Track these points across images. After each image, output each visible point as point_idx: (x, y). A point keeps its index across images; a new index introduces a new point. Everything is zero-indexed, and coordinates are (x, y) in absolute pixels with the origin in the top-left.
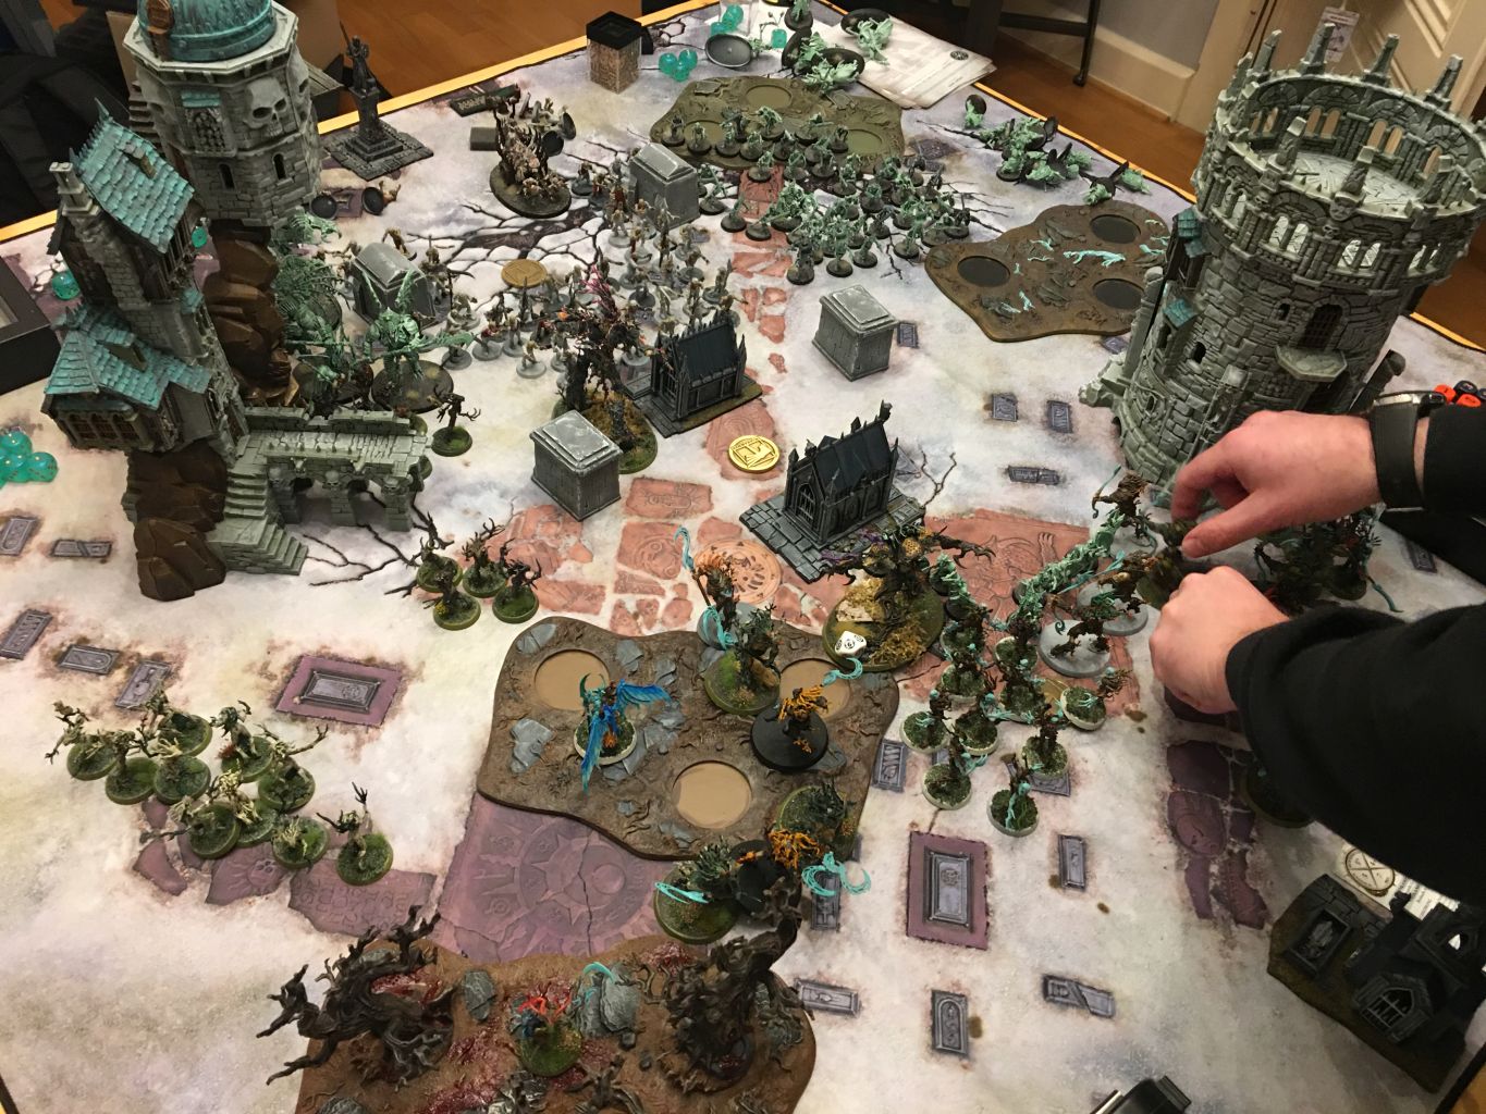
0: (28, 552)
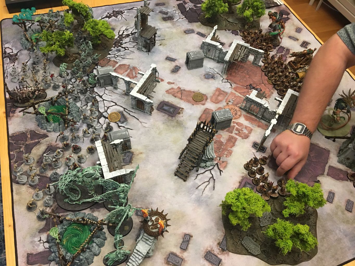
0: (182, 256)
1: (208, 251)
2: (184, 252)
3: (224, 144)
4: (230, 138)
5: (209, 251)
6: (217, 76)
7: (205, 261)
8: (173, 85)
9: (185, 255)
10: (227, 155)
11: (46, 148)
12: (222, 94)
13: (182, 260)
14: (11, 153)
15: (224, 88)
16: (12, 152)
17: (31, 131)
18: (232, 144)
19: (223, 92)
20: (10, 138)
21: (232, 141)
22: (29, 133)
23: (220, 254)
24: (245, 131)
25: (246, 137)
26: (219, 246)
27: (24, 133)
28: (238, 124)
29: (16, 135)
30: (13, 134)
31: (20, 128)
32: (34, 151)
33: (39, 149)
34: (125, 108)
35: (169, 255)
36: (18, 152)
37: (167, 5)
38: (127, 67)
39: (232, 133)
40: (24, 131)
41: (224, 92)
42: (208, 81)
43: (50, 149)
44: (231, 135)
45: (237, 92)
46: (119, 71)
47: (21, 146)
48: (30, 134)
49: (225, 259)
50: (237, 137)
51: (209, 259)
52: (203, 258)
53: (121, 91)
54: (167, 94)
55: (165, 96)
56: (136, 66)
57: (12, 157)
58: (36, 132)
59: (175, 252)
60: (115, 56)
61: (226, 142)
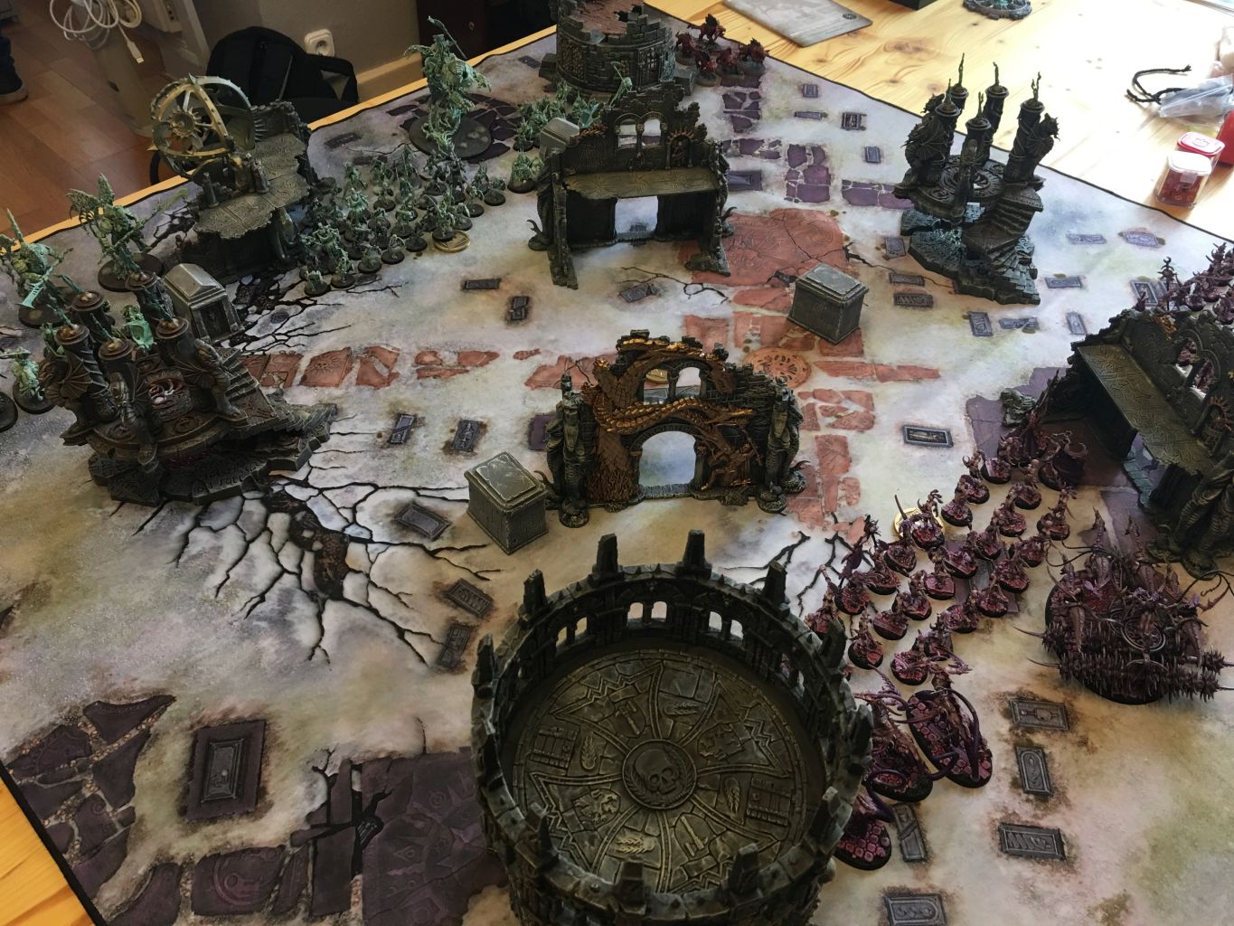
1: (998, 824)
2: (927, 870)
3: (817, 468)
4: (820, 444)
5: (1003, 824)
6: (660, 285)
7: (1013, 861)
8: (537, 357)
9: (937, 877)
10: (847, 498)
11: (189, 744)
12: (709, 328)
13: (939, 897)
14: (50, 823)
15: (703, 309)
16: (52, 818)
17: (86, 710)
18: (840, 460)
19: (710, 323)
20: (11, 772)
21: (833, 452)
22: (84, 718)
23: (1044, 815)
24: (853, 407)
25: (868, 423)
26: (1021, 791)
27: (61, 726)
28: (817, 394)
29: (32, 750)
30: (16, 750)
31: (35, 716)
32: (143, 775)
33: (160, 763)
34: (417, 486)
35: (887, 905)
36: (79, 809)
37: (366, 136)
38: (343, 356)
39: (816, 427)
40: (58, 722)
41: (713, 320)
42: (641, 306)
43: (209, 740)
44: (819, 434)
45: (752, 305)
46: (322, 377)
47: (78, 778)
48: (94, 723)
49: (1069, 824)
50: (841, 433)
51: (1020, 847)
52: (999, 856)
53: (370, 439)
54: (536, 391)
55: (531, 399)
56: (375, 342)
57: (58, 841)
58: (112, 702)
59: (898, 886)
60: (278, 337)
61: (817, 461)
